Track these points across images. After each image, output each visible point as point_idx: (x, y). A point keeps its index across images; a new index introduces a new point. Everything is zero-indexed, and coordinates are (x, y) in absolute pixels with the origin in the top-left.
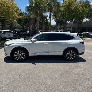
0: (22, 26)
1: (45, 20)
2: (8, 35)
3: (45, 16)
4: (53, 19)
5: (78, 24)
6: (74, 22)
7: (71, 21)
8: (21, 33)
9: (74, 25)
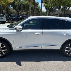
0: (17, 11)
1: (36, 7)
2: (1, 19)
3: (37, 3)
4: (44, 6)
5: (65, 11)
6: (61, 10)
7: (59, 9)
8: (14, 17)
9: (61, 12)
